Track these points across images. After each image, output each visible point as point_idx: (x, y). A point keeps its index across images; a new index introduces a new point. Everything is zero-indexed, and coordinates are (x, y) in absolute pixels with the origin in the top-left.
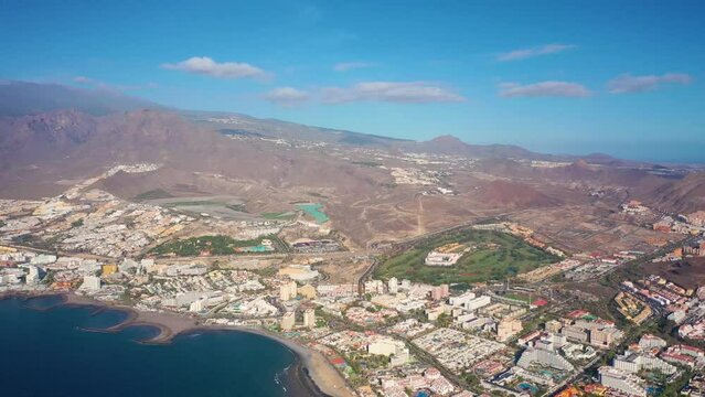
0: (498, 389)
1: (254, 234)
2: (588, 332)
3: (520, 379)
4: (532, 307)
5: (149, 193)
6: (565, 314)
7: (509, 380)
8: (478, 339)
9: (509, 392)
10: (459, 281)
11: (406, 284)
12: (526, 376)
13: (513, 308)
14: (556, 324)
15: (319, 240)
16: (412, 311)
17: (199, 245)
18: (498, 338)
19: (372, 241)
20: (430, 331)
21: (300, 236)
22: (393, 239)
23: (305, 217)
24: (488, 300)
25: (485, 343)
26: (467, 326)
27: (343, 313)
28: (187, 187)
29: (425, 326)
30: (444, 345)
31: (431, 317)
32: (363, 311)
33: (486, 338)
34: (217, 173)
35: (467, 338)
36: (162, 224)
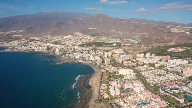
0: (167, 94)
1: (112, 42)
3: (185, 92)
5: (94, 34)
7: (177, 91)
8: (173, 74)
9: (173, 96)
10: (178, 57)
11: (153, 55)
12: (189, 91)
15: (133, 44)
16: (150, 63)
17: (94, 44)
18: (182, 75)
19: (152, 45)
20: (151, 69)
21: (127, 43)
22: (160, 45)
23: (132, 39)
24: (187, 62)
25: (175, 76)
26: (169, 69)
27: (122, 62)
28: (104, 33)
29: (150, 68)
30: (154, 75)
31: (156, 65)
32: (130, 62)
33: (176, 74)
34: (114, 30)
35: (167, 73)
36: (88, 39)
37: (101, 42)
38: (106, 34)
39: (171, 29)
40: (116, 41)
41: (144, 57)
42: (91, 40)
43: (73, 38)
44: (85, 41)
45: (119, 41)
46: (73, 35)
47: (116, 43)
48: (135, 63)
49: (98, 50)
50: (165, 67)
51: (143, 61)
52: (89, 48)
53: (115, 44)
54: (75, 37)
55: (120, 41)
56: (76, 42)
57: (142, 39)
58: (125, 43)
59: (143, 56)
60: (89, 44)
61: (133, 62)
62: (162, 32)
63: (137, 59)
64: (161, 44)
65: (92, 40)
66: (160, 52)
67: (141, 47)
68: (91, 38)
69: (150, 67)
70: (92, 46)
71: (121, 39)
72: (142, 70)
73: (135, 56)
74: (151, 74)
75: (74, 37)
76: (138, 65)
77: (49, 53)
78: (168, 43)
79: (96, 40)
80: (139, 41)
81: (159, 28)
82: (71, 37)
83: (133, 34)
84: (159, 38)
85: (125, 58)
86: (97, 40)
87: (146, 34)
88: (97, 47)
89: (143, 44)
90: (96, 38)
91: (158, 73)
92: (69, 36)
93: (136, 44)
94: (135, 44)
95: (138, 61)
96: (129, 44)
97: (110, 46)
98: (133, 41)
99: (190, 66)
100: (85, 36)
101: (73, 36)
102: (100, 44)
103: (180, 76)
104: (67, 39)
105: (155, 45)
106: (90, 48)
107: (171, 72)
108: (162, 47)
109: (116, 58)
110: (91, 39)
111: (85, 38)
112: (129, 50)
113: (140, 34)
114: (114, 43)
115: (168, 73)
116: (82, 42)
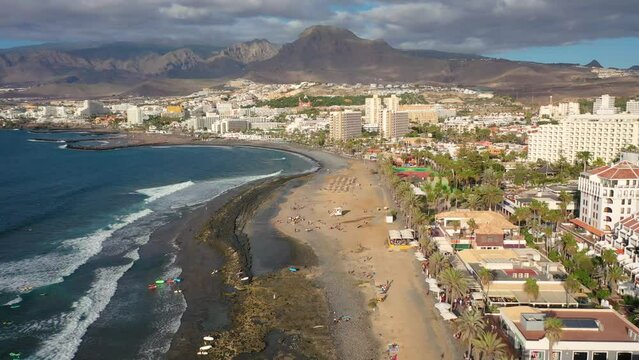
36: (279, 90)
37: (333, 96)
42: (293, 93)
44: (265, 98)
45: (411, 92)
46: (220, 88)
47: (402, 96)
55: (417, 91)
56: (226, 100)
65: (299, 91)
68: (293, 86)
70: (294, 106)
71: (417, 87)
77: (93, 128)
79: (314, 90)
86: (319, 92)
90: (311, 84)
92: (205, 92)
94: (481, 100)
100: (269, 85)
110: (290, 90)
116: (254, 98)
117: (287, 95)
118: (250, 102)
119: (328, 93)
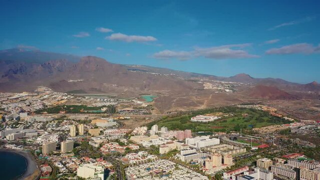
1: (99, 105)
2: (297, 171)
4: (253, 148)
5: (75, 91)
6: (282, 155)
8: (186, 170)
11: (163, 129)
13: (235, 148)
14: (267, 161)
15: (138, 109)
16: (152, 146)
17: (65, 108)
18: (204, 171)
19: (169, 111)
20: (149, 161)
21: (128, 107)
22: (183, 110)
23: (139, 99)
24: (217, 141)
25: (189, 175)
26: (183, 159)
27: (101, 145)
28: (96, 89)
29: (150, 157)
30: (151, 173)
31: (162, 151)
32: (116, 145)
33: (193, 170)
34: (114, 84)
35: (177, 168)
36: (57, 99)
37: (80, 105)
38: (100, 91)
39: (204, 85)
40: (108, 104)
41: (147, 134)
42: (63, 102)
43: (30, 97)
44: (49, 104)
45: (113, 104)
46: (33, 92)
47: (109, 107)
48: (125, 148)
49: (67, 120)
50: (177, 155)
51: (140, 143)
52: (50, 117)
53: (104, 109)
54: (36, 96)
55: (116, 103)
56: (29, 106)
57: (156, 101)
58: (124, 107)
59: (144, 132)
60: (55, 110)
61: (122, 144)
62: (191, 88)
63: (132, 138)
64: (184, 108)
65: (65, 101)
66: (179, 122)
67: (150, 114)
68: (64, 97)
69: (151, 154)
70: (58, 113)
71: (117, 100)
72: (131, 162)
73: (130, 133)
74: (147, 173)
75: (33, 96)
76: (129, 151)
78: (197, 106)
79: (72, 101)
80: (148, 104)
81: (186, 82)
82: (28, 96)
83: (146, 91)
84: (185, 98)
85: (110, 136)
86: (74, 102)
87: (165, 92)
88: (67, 115)
89: (156, 108)
90: (72, 97)
91: (160, 168)
92: (24, 94)
93: (144, 108)
94: (141, 108)
95: (131, 142)
96: (130, 109)
97: (93, 113)
98: (139, 102)
99: (222, 149)
100: (56, 93)
101: (31, 94)
102: (76, 110)
103: (199, 174)
104: (17, 99)
105: (174, 110)
106: (53, 116)
107: (184, 164)
108: (185, 113)
109: (93, 136)
110: (62, 100)
111: (53, 96)
112: (126, 119)
113: (157, 91)
114: (104, 106)
115: (180, 167)
116: (44, 105)
117: (60, 103)
118: (41, 107)
119: (78, 103)
